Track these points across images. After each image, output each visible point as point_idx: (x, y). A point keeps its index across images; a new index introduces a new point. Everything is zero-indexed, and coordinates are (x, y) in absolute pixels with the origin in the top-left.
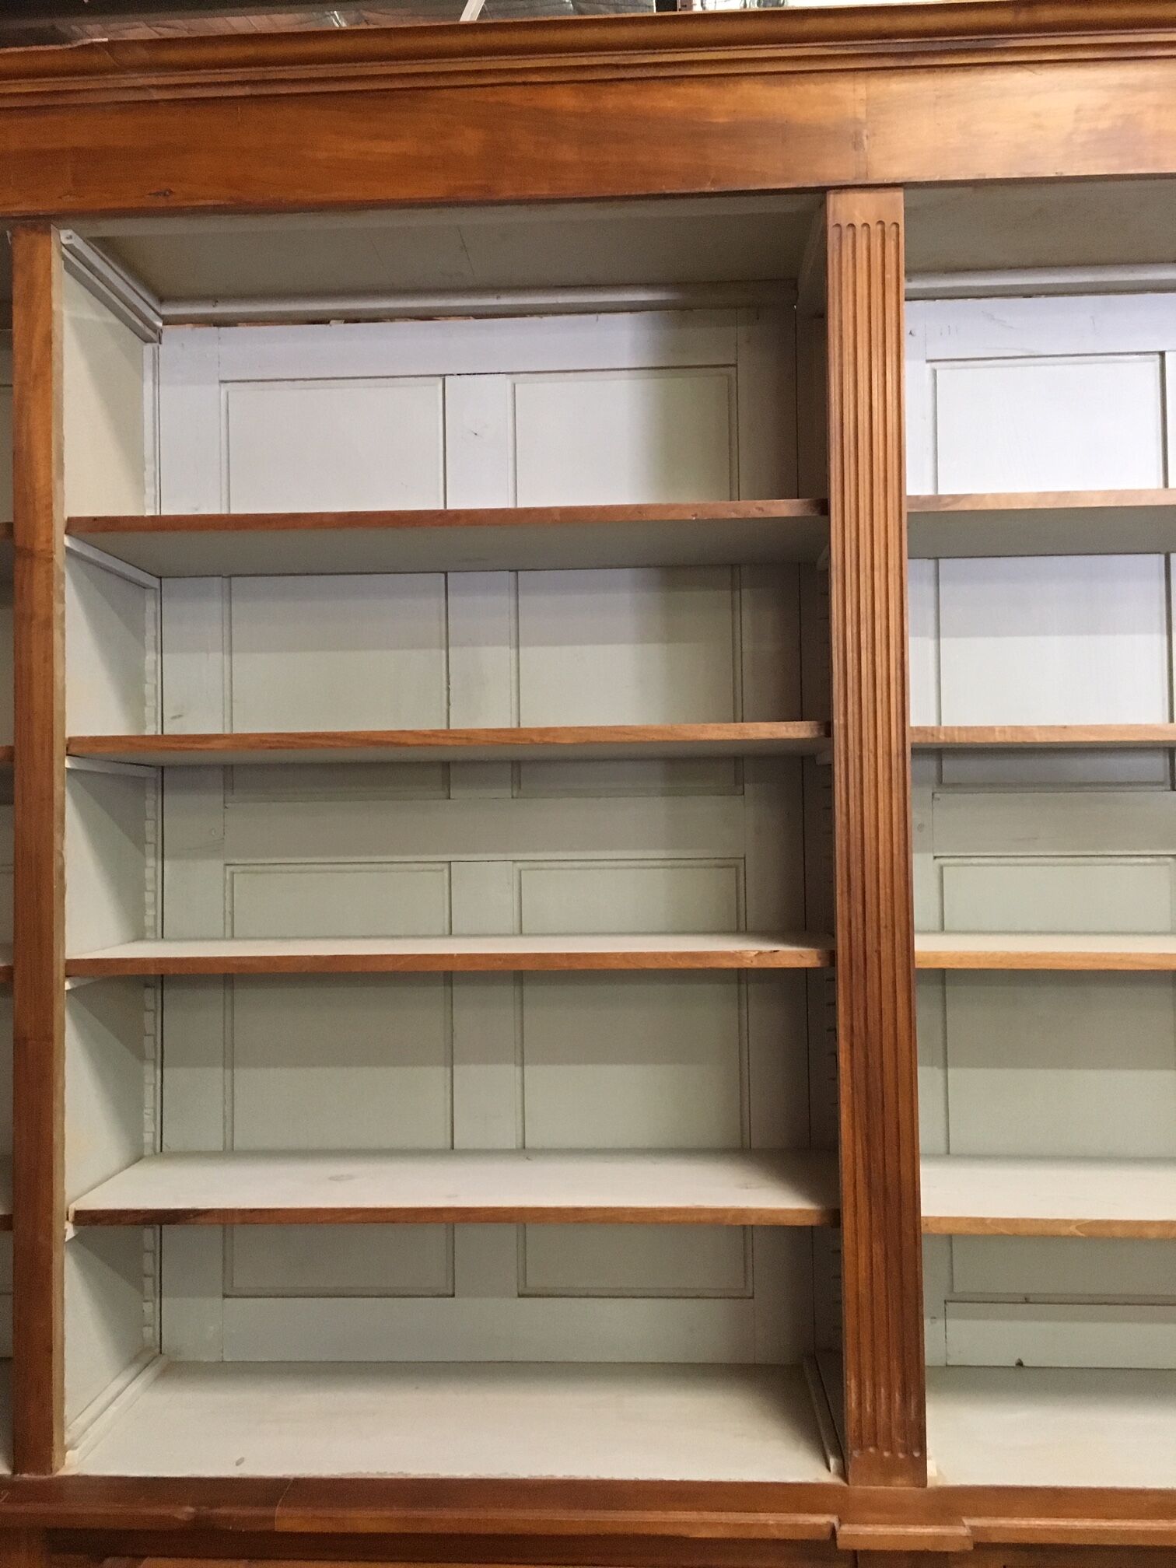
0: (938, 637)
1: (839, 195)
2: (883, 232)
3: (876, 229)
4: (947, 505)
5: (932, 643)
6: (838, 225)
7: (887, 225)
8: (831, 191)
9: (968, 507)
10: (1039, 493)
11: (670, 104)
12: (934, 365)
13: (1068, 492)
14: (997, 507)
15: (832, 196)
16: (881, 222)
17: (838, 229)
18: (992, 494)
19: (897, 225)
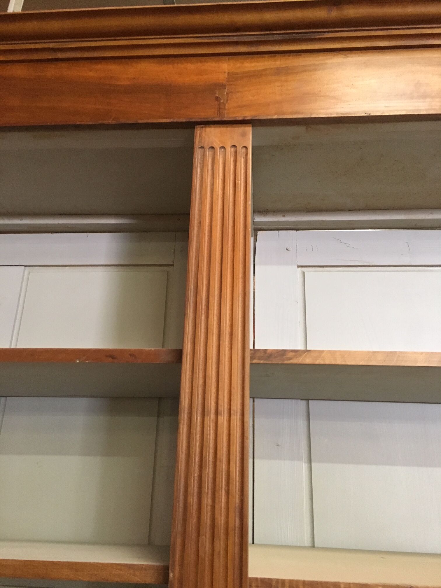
0: (310, 461)
1: (204, 129)
2: (236, 152)
3: (230, 150)
4: (290, 359)
5: (305, 466)
6: (202, 147)
7: (239, 149)
8: (198, 126)
9: (308, 361)
10: (369, 352)
11: (91, 74)
12: (303, 269)
13: (395, 352)
14: (333, 362)
15: (199, 129)
16: (234, 146)
17: (202, 150)
18: (329, 351)
19: (246, 148)
